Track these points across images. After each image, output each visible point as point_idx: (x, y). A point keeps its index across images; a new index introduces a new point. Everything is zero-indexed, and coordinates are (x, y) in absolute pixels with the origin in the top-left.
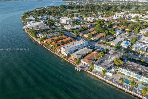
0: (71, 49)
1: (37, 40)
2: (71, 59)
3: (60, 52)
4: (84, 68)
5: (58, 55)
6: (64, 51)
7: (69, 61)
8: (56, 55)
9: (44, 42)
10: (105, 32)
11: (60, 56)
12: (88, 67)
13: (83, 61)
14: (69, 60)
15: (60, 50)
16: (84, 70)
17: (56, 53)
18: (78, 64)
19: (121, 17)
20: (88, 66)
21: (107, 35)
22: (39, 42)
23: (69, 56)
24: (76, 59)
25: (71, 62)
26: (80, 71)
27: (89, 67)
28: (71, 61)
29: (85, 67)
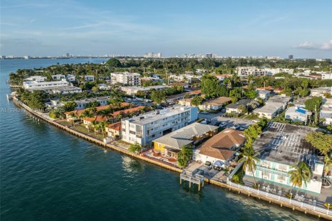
0: (155, 126)
1: (45, 116)
2: (159, 154)
3: (118, 138)
4: (210, 176)
5: (113, 147)
6: (131, 132)
7: (151, 158)
8: (106, 147)
9: (65, 118)
10: (230, 95)
11: (117, 149)
12: (223, 172)
13: (200, 153)
14: (152, 156)
15: (118, 133)
16: (212, 181)
17: (105, 142)
18: (187, 166)
19: (251, 73)
20: (222, 169)
21: (239, 99)
22: (51, 119)
23: (148, 145)
24: (176, 151)
25: (159, 160)
26: (201, 184)
27: (226, 170)
28: (159, 158)
29: (212, 171)
